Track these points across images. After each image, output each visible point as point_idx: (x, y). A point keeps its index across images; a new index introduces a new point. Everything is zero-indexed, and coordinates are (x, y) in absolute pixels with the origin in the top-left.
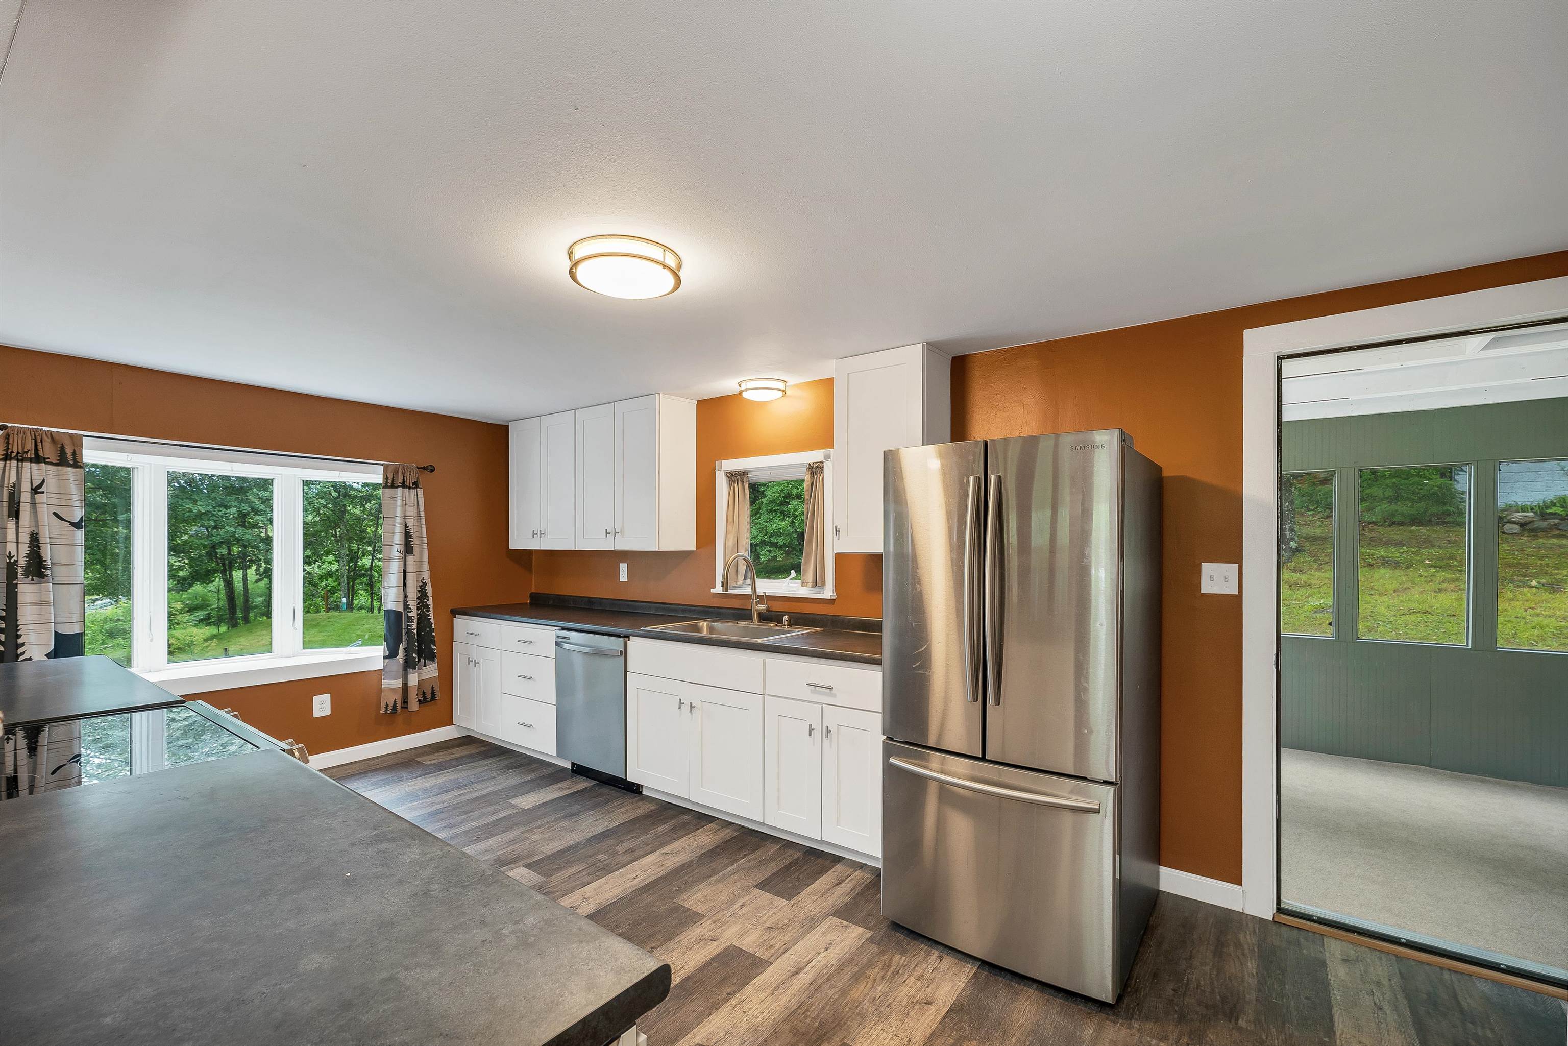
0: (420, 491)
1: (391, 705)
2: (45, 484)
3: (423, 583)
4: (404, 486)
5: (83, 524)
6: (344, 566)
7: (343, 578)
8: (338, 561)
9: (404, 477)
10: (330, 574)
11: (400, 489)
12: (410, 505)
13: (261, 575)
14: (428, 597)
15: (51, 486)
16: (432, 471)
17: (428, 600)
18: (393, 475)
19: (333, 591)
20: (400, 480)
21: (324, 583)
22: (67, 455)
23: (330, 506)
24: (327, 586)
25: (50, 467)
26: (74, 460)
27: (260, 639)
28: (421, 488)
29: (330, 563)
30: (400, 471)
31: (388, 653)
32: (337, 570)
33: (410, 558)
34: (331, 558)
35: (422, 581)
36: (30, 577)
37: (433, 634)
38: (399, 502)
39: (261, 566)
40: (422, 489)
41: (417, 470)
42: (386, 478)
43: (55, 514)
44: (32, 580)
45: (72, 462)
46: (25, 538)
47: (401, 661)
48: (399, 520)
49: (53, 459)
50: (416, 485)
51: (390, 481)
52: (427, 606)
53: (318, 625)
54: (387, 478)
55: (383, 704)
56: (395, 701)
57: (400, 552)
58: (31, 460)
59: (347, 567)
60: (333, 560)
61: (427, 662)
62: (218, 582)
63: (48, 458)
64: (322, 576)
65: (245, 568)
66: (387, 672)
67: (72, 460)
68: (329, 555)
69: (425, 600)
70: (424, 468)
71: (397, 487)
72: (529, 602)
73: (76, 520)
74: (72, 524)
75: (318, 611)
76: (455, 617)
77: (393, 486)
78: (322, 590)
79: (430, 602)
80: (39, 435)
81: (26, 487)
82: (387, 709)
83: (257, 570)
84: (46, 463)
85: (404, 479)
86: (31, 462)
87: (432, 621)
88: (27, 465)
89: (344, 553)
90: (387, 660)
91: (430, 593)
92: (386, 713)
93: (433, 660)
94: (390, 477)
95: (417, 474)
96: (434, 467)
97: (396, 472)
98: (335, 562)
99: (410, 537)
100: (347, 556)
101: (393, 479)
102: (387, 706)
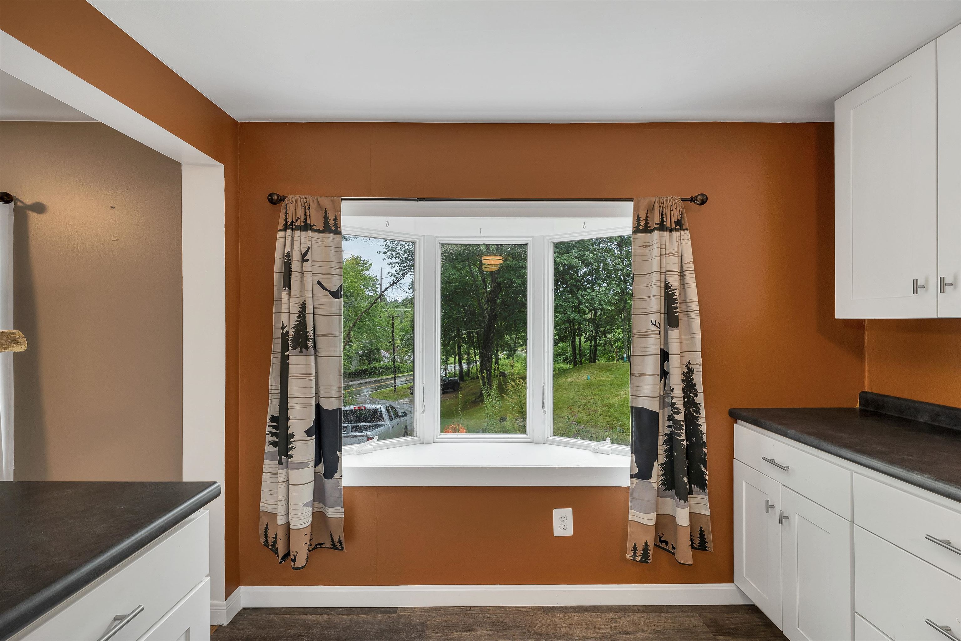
0: (685, 235)
1: (640, 548)
2: (310, 251)
3: (688, 368)
4: (662, 227)
5: (342, 293)
6: (625, 335)
7: (625, 342)
8: (623, 332)
9: (662, 214)
10: (618, 340)
11: (656, 233)
12: (670, 255)
13: (587, 339)
14: (696, 390)
15: (315, 255)
16: (703, 202)
17: (696, 395)
18: (647, 213)
19: (620, 349)
20: (657, 220)
21: (616, 344)
22: (329, 220)
23: (617, 298)
24: (618, 346)
25: (315, 234)
26: (335, 225)
27: (582, 376)
28: (687, 229)
29: (619, 333)
30: (657, 206)
31: (636, 471)
32: (623, 337)
33: (674, 334)
34: (620, 330)
35: (687, 366)
36: (299, 349)
37: (705, 450)
38: (656, 251)
39: (587, 334)
40: (688, 231)
41: (681, 203)
42: (637, 219)
43: (319, 283)
44: (301, 351)
45: (333, 228)
46: (295, 309)
47: (655, 486)
48: (656, 277)
49: (321, 227)
50: (680, 226)
51: (642, 222)
52: (696, 406)
53: (611, 370)
54: (639, 219)
55: (630, 546)
56: (646, 545)
57: (655, 325)
58: (300, 228)
59: (628, 336)
60: (621, 332)
61: (694, 488)
62: (569, 343)
63: (315, 225)
64: (615, 340)
65: (580, 335)
66: (635, 498)
67: (333, 226)
68: (619, 329)
69: (692, 395)
70: (692, 200)
71: (652, 231)
72: (858, 406)
73: (334, 289)
74: (331, 293)
75: (613, 360)
76: (737, 423)
77: (647, 230)
78: (615, 348)
79: (700, 399)
80: (307, 202)
81: (296, 256)
82: (635, 554)
83: (585, 337)
84: (312, 230)
85: (662, 218)
86: (300, 230)
87: (703, 428)
88: (297, 233)
89: (625, 328)
90: (636, 481)
91: (700, 388)
92: (634, 560)
93: (704, 490)
94: (643, 216)
95: (681, 209)
96: (707, 197)
97: (650, 209)
98: (621, 333)
99: (674, 301)
100: (627, 329)
101: (646, 220)
102: (635, 549)
